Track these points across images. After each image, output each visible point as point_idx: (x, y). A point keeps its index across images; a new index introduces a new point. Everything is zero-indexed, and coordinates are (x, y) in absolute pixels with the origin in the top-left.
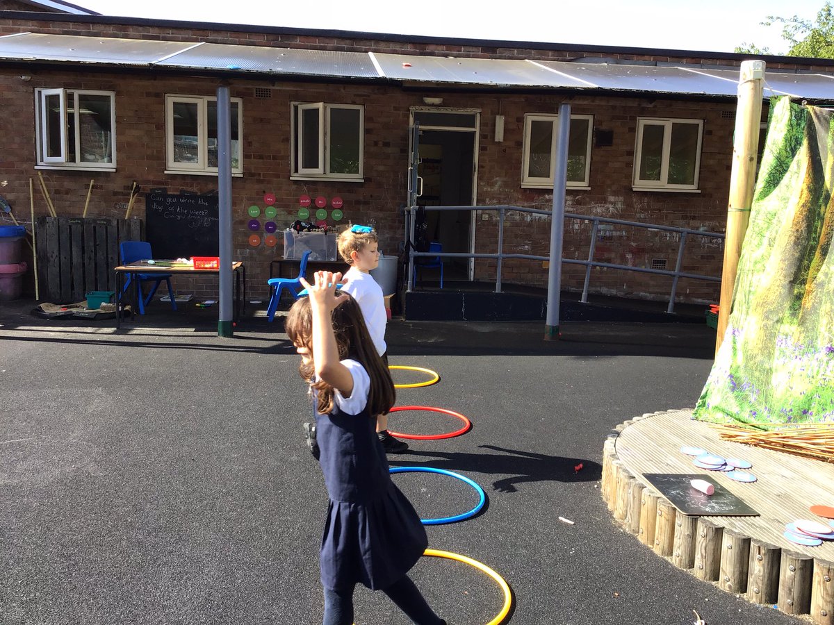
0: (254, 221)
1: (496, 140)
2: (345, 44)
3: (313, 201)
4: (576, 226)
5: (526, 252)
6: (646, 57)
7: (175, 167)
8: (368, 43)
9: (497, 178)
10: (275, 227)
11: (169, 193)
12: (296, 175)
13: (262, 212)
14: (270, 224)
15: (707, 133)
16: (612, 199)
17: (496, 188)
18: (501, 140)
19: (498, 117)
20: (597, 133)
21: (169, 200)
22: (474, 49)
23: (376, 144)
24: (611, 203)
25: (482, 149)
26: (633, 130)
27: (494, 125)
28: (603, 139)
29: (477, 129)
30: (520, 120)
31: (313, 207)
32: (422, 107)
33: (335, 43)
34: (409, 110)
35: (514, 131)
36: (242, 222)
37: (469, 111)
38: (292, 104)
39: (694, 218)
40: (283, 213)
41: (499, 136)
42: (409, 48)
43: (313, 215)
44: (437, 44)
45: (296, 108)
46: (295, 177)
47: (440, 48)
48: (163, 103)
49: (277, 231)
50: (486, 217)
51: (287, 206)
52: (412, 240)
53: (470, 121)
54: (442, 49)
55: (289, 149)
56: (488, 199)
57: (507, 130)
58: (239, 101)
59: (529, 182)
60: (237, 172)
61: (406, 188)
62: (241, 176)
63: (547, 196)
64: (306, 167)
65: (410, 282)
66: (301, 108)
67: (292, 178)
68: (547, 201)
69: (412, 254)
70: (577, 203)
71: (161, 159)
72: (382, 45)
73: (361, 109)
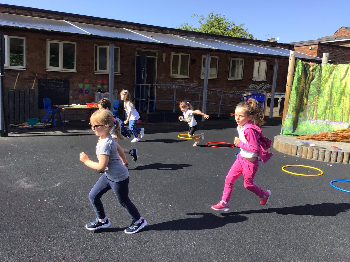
0: (81, 89)
1: (163, 61)
2: (114, 24)
3: (102, 82)
4: (185, 90)
5: (171, 99)
6: (205, 36)
7: (50, 68)
8: (122, 25)
9: (163, 74)
10: (89, 92)
11: (48, 79)
12: (96, 72)
13: (84, 86)
14: (86, 90)
15: (220, 61)
16: (195, 81)
17: (162, 77)
18: (165, 61)
19: (164, 53)
20: (191, 60)
21: (48, 82)
22: (156, 30)
23: (125, 61)
24: (195, 83)
25: (158, 64)
26: (201, 59)
27: (162, 56)
28: (193, 62)
29: (157, 57)
30: (170, 55)
31: (103, 84)
32: (140, 49)
33: (111, 24)
34: (135, 49)
35: (168, 58)
36: (76, 90)
37: (155, 51)
38: (95, 45)
39: (216, 87)
40: (91, 86)
41: (164, 60)
42: (136, 28)
43: (102, 87)
44: (145, 27)
45: (96, 47)
46: (96, 73)
47: (145, 28)
48: (46, 43)
50: (159, 87)
51: (93, 84)
52: (149, 95)
53: (154, 54)
54: (146, 29)
55: (94, 62)
56: (160, 81)
57: (166, 58)
58: (75, 43)
59: (172, 75)
60: (74, 70)
61: (134, 77)
62: (77, 72)
63: (177, 80)
64: (100, 69)
65: (148, 110)
66: (99, 47)
67: (95, 73)
68: (177, 82)
69: (149, 100)
70: (186, 83)
71: (44, 65)
72: (127, 26)
73: (119, 48)
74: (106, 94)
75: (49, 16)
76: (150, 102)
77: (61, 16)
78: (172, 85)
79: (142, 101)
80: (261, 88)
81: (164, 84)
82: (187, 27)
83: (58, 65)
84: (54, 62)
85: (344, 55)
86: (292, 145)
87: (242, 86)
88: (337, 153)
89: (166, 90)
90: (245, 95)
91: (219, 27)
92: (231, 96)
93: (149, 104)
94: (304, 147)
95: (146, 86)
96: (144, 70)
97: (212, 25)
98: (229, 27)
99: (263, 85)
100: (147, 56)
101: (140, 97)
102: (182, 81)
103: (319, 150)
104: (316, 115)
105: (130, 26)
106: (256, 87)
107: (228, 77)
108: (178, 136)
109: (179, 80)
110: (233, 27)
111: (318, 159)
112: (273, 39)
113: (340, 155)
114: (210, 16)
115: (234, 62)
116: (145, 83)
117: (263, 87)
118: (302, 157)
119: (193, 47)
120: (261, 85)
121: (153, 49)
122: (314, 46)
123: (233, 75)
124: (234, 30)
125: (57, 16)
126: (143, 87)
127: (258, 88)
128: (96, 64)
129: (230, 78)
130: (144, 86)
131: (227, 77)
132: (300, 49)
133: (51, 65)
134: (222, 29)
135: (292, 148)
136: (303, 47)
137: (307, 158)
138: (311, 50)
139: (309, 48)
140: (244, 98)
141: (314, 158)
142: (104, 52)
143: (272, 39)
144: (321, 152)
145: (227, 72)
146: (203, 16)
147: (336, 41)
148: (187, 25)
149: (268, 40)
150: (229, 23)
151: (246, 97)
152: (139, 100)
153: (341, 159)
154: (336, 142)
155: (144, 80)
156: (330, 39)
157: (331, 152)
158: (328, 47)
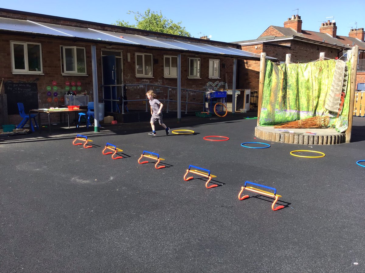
0: (49, 92)
1: (128, 61)
2: (78, 25)
3: (70, 83)
5: (138, 99)
6: (164, 36)
7: (16, 71)
8: (86, 25)
9: (129, 74)
10: (57, 94)
11: (14, 82)
12: (63, 73)
13: (52, 89)
14: (55, 93)
16: (159, 81)
17: (129, 77)
18: (130, 61)
19: (128, 53)
20: (154, 60)
21: (15, 85)
24: (159, 82)
25: (124, 64)
26: (163, 59)
27: (127, 56)
28: (156, 61)
29: (122, 57)
30: (134, 55)
31: (71, 86)
32: (105, 49)
33: (75, 24)
34: (101, 50)
35: (133, 58)
36: (44, 93)
37: (119, 51)
38: (60, 46)
40: (59, 88)
41: (129, 60)
42: (99, 27)
43: (71, 89)
44: (108, 27)
45: (62, 48)
48: (9, 44)
49: (58, 96)
51: (62, 86)
52: (123, 96)
53: (119, 54)
54: (109, 29)
55: (60, 63)
56: (127, 82)
57: (131, 58)
58: (40, 44)
59: (138, 75)
60: (40, 73)
61: (102, 78)
62: (44, 74)
63: (143, 80)
64: (67, 70)
65: (123, 111)
66: (64, 48)
67: (63, 75)
68: (143, 81)
69: (124, 101)
70: (151, 82)
71: (10, 67)
72: (91, 26)
73: (84, 48)
74: (78, 96)
75: (11, 15)
76: (124, 102)
77: (23, 16)
79: (114, 102)
80: (216, 86)
81: (130, 84)
83: (23, 68)
84: (20, 65)
86: (275, 133)
87: (201, 84)
88: (314, 136)
89: (133, 90)
90: (208, 92)
91: (157, 24)
92: (191, 94)
93: (123, 105)
94: (286, 134)
95: (117, 86)
96: (114, 70)
97: (151, 23)
98: (166, 25)
99: (218, 82)
100: (116, 57)
101: (112, 98)
102: (147, 80)
103: (299, 135)
104: (289, 106)
105: (94, 26)
106: (213, 85)
107: (188, 76)
108: (172, 132)
109: (145, 80)
110: (170, 25)
111: (299, 143)
113: (316, 139)
114: (147, 13)
115: (192, 61)
116: (116, 84)
117: (218, 84)
118: (285, 142)
120: (216, 83)
121: (118, 49)
122: (259, 46)
123: (192, 73)
124: (171, 28)
125: (20, 16)
127: (214, 85)
128: (63, 65)
129: (190, 77)
130: (115, 86)
131: (187, 76)
132: (246, 48)
133: (17, 67)
134: (160, 27)
135: (275, 135)
136: (249, 47)
137: (290, 143)
138: (257, 49)
139: (255, 47)
140: (208, 95)
141: (296, 142)
142: (69, 53)
143: (205, 37)
144: (301, 137)
145: (187, 71)
146: (139, 13)
147: (275, 40)
148: (123, 21)
150: (167, 21)
151: (209, 94)
152: (111, 101)
153: (317, 141)
155: (115, 80)
156: (269, 39)
157: (309, 136)
158: (271, 46)
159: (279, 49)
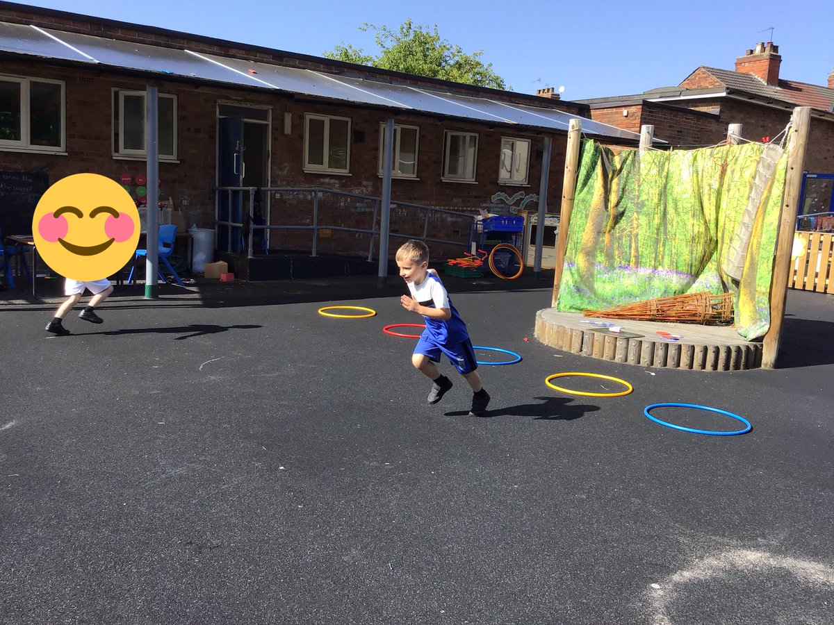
1: (286, 133)
2: (161, 40)
3: (133, 179)
4: (342, 204)
5: (309, 225)
6: (385, 76)
8: (182, 41)
9: (286, 164)
12: (116, 154)
15: (422, 136)
16: (365, 183)
17: (285, 172)
18: (290, 133)
19: (286, 114)
20: (354, 132)
22: (267, 56)
23: (189, 130)
24: (365, 186)
25: (274, 139)
26: (377, 131)
27: (283, 120)
28: (359, 137)
29: (270, 123)
30: (302, 118)
31: (134, 185)
32: (227, 101)
33: (153, 38)
34: (216, 102)
35: (298, 125)
37: (264, 107)
38: (113, 90)
39: (415, 199)
41: (288, 129)
42: (215, 49)
43: (134, 191)
44: (238, 49)
45: (117, 94)
46: (116, 157)
47: (241, 52)
50: (278, 196)
52: (251, 214)
53: (262, 115)
54: (242, 53)
55: (110, 129)
56: (279, 181)
57: (293, 125)
58: (62, 84)
59: (310, 168)
60: (60, 150)
61: (215, 169)
62: (66, 154)
63: (322, 180)
64: (125, 147)
65: (250, 250)
66: (123, 94)
67: (114, 158)
68: (322, 184)
69: (252, 226)
70: (343, 186)
72: (193, 45)
73: (175, 98)
74: (144, 210)
76: (255, 230)
77: (23, 14)
78: (308, 191)
79: (235, 228)
80: (517, 203)
81: (289, 188)
82: (350, 52)
83: (17, 137)
85: (698, 131)
86: (572, 330)
87: (475, 197)
88: (667, 346)
89: (294, 202)
90: (480, 218)
91: (425, 56)
92: (449, 219)
93: (251, 236)
94: (596, 333)
95: (244, 191)
96: (238, 152)
97: (408, 52)
98: (447, 59)
99: (522, 195)
100: (246, 120)
101: (230, 220)
102: (333, 181)
103: (628, 339)
105: (201, 46)
106: (507, 200)
107: (443, 176)
108: (320, 311)
109: (327, 180)
110: (457, 58)
111: (626, 360)
112: (551, 90)
113: (672, 351)
114: (405, 31)
115: (455, 140)
116: (241, 184)
117: (522, 199)
118: (593, 356)
119: (354, 102)
120: (517, 196)
121: (261, 103)
122: (633, 109)
123: (453, 170)
124: (459, 66)
125: (14, 15)
126: (235, 193)
127: (510, 201)
128: (117, 135)
129: (447, 178)
130: (238, 191)
131: (439, 176)
132: (602, 114)
134: (431, 63)
135: (571, 336)
136: (610, 111)
137: (604, 359)
138: (626, 116)
139: (622, 113)
140: (477, 224)
141: (619, 358)
142: (135, 106)
143: (548, 90)
144: (632, 343)
145: (439, 163)
146: (388, 29)
147: (682, 98)
148: (351, 47)
149: (540, 91)
150: (448, 49)
151: (482, 223)
152: (227, 226)
153: (676, 360)
154: (669, 324)
155: (238, 176)
156: (668, 95)
157: (654, 343)
158: (665, 111)
159: (689, 119)
